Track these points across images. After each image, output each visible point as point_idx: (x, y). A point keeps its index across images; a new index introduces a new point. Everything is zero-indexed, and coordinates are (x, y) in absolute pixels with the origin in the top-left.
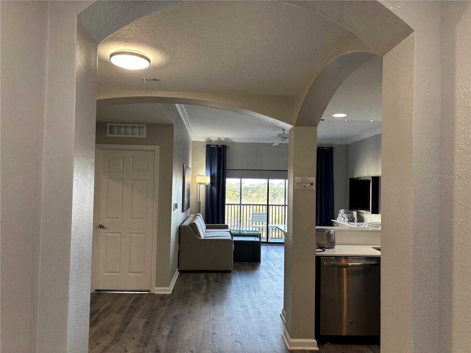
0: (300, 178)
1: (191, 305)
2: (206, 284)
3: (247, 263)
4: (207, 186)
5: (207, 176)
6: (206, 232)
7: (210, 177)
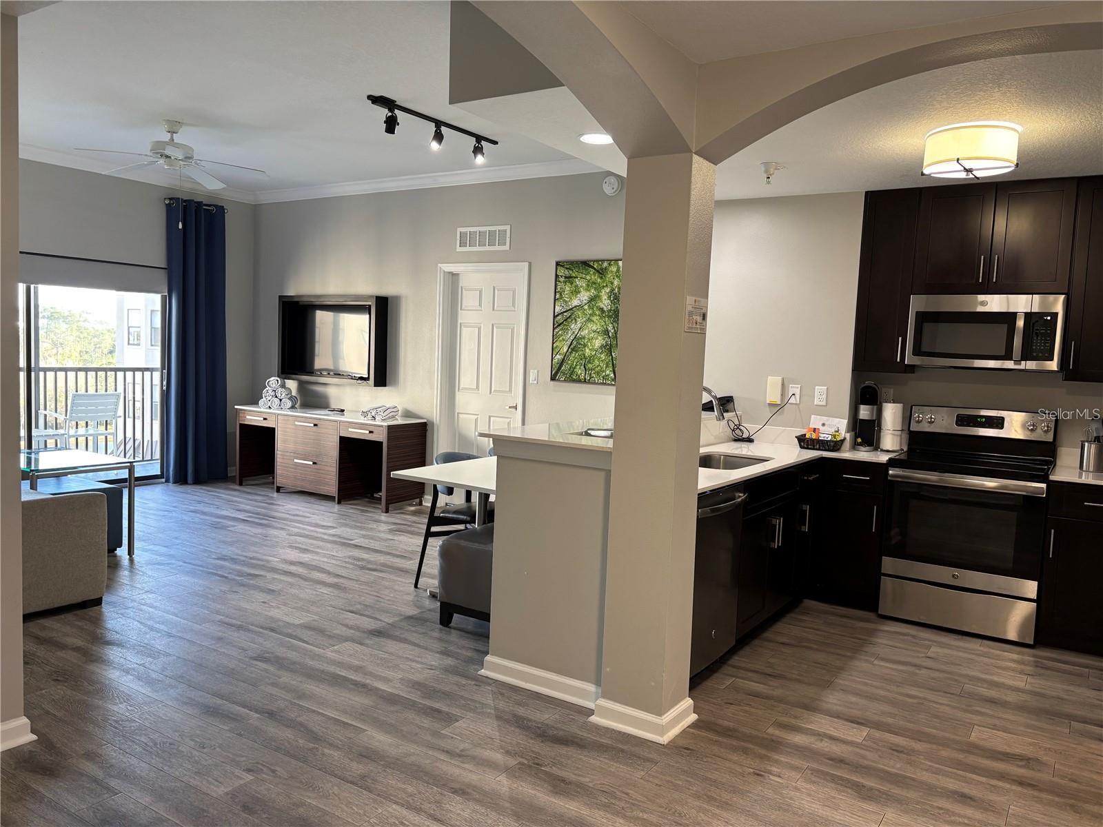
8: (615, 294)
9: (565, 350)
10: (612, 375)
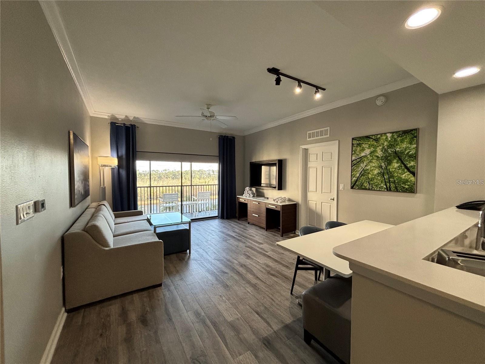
4: (113, 169)
5: (113, 158)
6: (115, 224)
7: (117, 159)
8: (385, 149)
9: (358, 176)
10: (385, 187)
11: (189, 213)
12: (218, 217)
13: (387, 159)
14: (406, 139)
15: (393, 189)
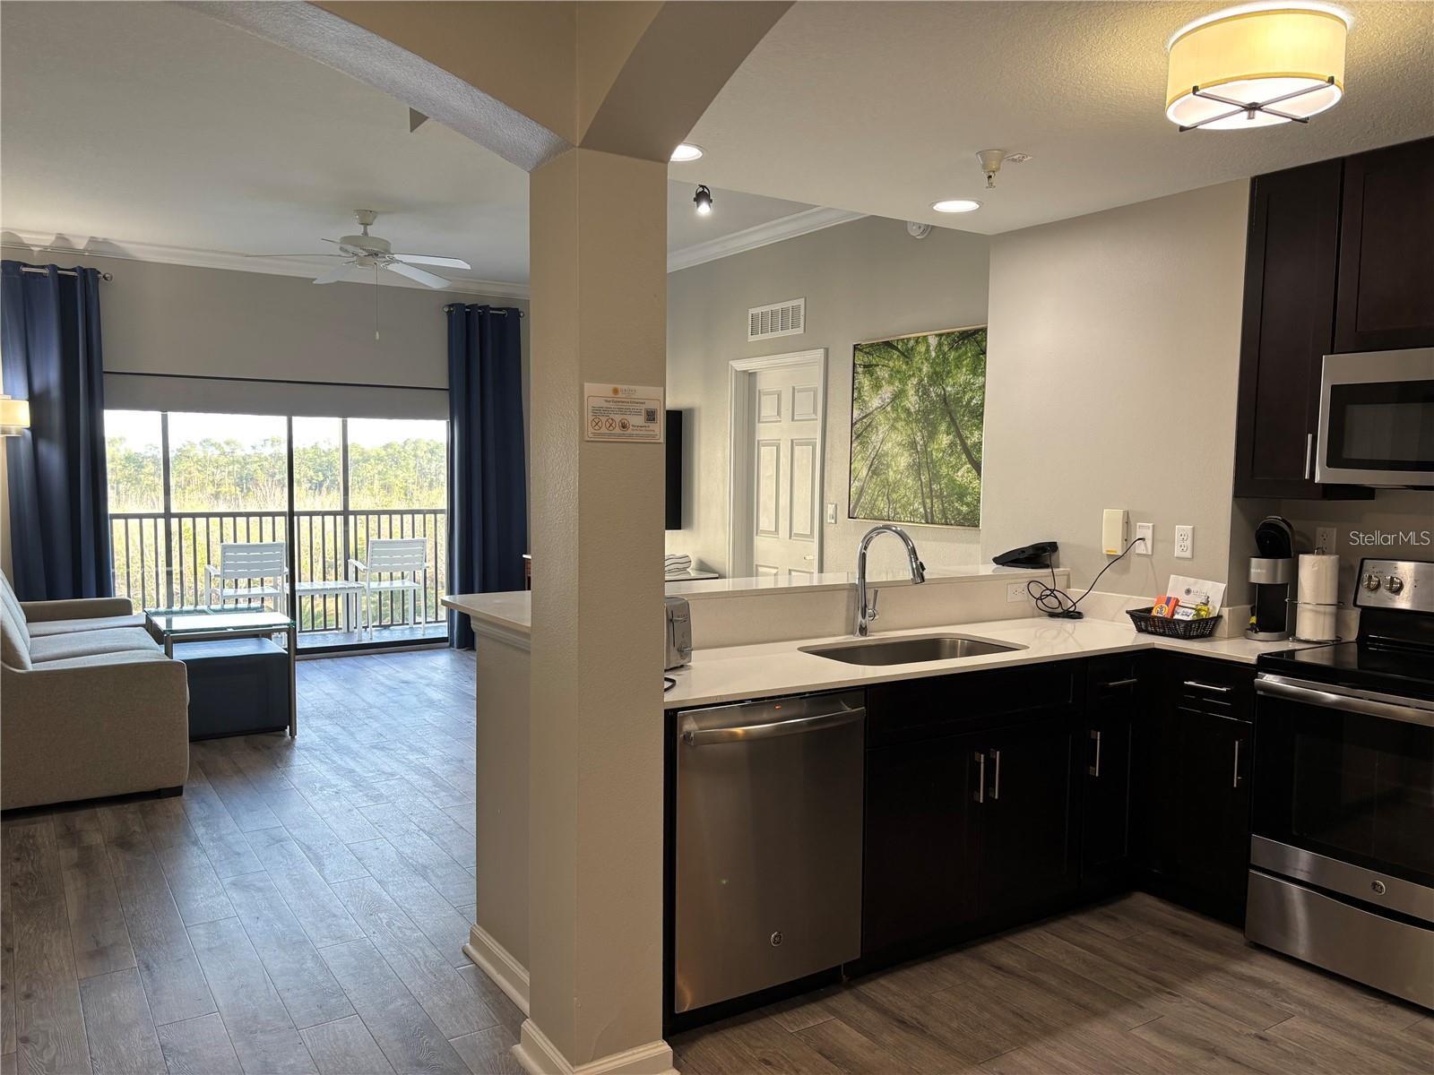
0: (605, 389)
1: (28, 996)
2: (77, 865)
3: (241, 739)
4: (12, 442)
5: (12, 399)
6: (31, 637)
7: (27, 403)
8: (924, 386)
9: (865, 475)
10: (922, 510)
11: (337, 628)
12: (448, 644)
13: (927, 419)
14: (966, 359)
15: (938, 516)
